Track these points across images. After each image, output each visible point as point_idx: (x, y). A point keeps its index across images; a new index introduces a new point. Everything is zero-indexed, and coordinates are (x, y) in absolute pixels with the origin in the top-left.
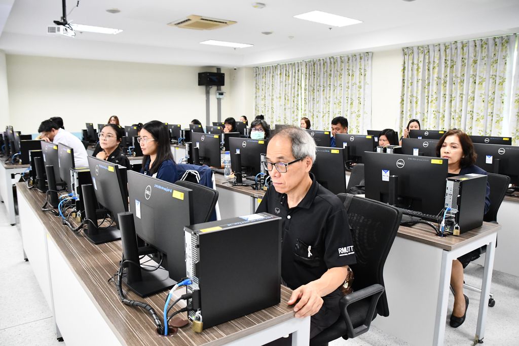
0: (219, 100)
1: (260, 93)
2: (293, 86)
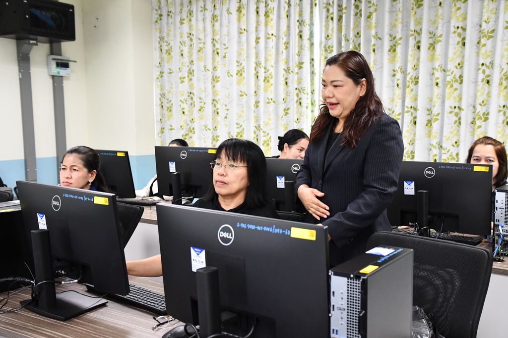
0: (57, 82)
2: (283, 40)
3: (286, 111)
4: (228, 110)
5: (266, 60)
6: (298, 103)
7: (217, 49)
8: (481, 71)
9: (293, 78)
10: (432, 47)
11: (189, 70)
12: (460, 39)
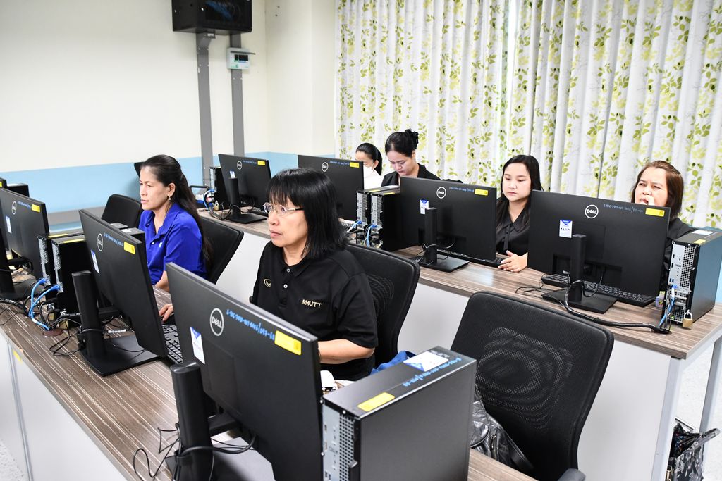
0: (236, 75)
1: (358, 54)
2: (474, 28)
3: (474, 112)
4: (410, 108)
5: (454, 53)
6: (487, 103)
7: (402, 38)
8: (705, 73)
9: (483, 74)
10: (648, 41)
11: (371, 62)
12: (683, 33)
